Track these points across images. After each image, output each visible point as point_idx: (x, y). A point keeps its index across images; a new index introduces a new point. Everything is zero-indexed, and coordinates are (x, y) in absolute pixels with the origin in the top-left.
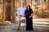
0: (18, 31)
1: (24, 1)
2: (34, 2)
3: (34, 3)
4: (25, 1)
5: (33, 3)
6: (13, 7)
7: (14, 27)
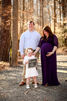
0: (23, 87)
1: (40, 16)
2: (59, 19)
3: (61, 20)
4: (43, 16)
5: (58, 21)
6: (13, 30)
7: (14, 78)
